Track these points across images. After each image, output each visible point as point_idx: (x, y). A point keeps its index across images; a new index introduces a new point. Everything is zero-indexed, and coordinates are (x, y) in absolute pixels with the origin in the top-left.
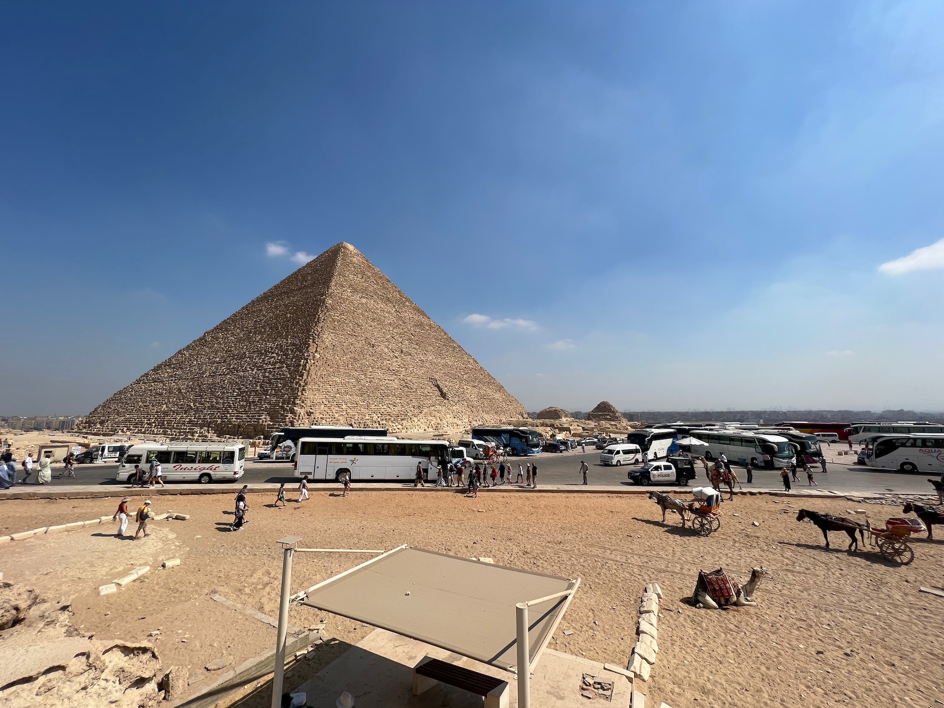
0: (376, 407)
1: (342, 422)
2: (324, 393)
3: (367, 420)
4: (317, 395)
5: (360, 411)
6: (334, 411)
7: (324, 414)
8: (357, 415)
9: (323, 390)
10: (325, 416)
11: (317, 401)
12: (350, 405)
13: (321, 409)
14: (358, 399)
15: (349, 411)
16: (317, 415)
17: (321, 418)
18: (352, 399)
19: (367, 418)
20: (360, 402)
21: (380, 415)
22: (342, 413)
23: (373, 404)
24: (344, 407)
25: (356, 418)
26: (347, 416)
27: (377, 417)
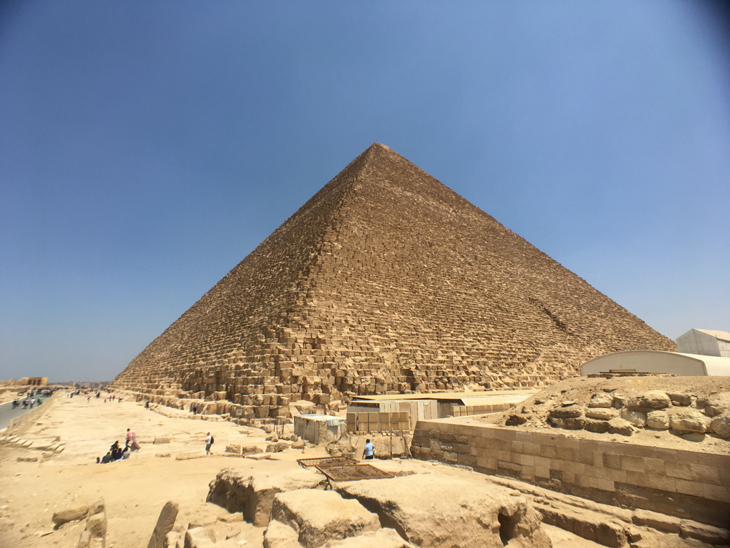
0: (454, 338)
1: (388, 363)
2: (350, 304)
3: (441, 362)
4: (335, 307)
5: (424, 345)
6: (370, 340)
7: (350, 344)
8: (419, 352)
9: (349, 300)
10: (350, 350)
11: (335, 318)
12: (402, 331)
13: (343, 335)
14: (417, 321)
15: (403, 343)
16: (334, 347)
17: (343, 354)
18: (405, 320)
19: (440, 358)
20: (422, 327)
21: (464, 355)
22: (389, 347)
23: (447, 332)
24: (391, 333)
25: (419, 358)
26: (399, 352)
27: (459, 358)
